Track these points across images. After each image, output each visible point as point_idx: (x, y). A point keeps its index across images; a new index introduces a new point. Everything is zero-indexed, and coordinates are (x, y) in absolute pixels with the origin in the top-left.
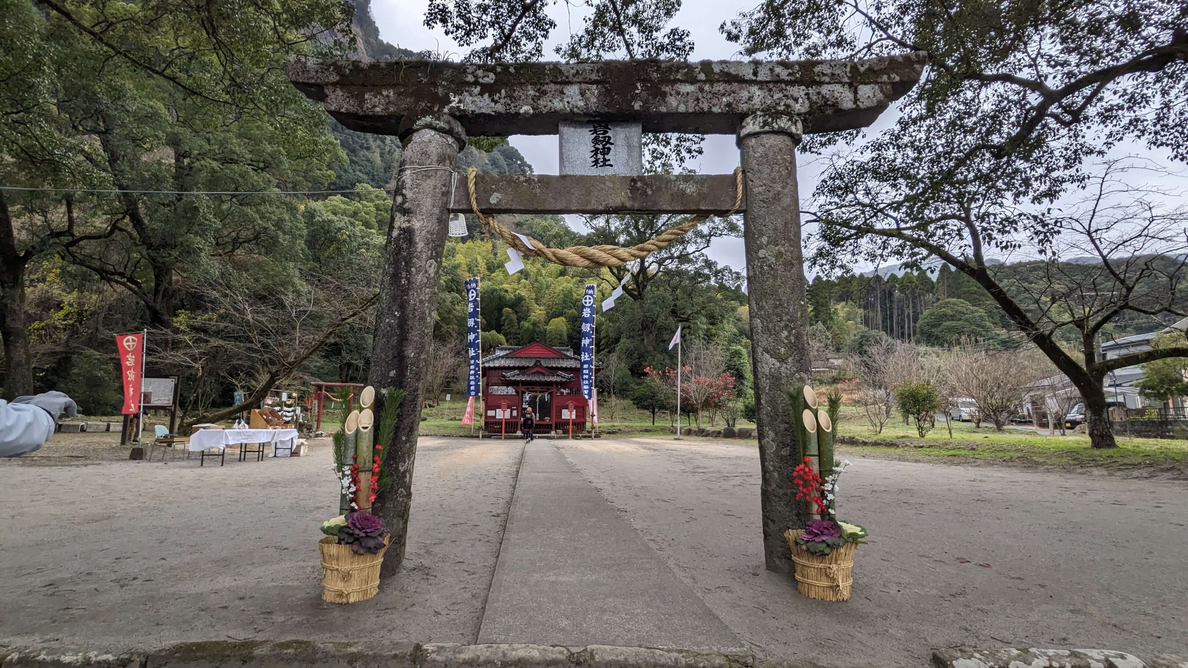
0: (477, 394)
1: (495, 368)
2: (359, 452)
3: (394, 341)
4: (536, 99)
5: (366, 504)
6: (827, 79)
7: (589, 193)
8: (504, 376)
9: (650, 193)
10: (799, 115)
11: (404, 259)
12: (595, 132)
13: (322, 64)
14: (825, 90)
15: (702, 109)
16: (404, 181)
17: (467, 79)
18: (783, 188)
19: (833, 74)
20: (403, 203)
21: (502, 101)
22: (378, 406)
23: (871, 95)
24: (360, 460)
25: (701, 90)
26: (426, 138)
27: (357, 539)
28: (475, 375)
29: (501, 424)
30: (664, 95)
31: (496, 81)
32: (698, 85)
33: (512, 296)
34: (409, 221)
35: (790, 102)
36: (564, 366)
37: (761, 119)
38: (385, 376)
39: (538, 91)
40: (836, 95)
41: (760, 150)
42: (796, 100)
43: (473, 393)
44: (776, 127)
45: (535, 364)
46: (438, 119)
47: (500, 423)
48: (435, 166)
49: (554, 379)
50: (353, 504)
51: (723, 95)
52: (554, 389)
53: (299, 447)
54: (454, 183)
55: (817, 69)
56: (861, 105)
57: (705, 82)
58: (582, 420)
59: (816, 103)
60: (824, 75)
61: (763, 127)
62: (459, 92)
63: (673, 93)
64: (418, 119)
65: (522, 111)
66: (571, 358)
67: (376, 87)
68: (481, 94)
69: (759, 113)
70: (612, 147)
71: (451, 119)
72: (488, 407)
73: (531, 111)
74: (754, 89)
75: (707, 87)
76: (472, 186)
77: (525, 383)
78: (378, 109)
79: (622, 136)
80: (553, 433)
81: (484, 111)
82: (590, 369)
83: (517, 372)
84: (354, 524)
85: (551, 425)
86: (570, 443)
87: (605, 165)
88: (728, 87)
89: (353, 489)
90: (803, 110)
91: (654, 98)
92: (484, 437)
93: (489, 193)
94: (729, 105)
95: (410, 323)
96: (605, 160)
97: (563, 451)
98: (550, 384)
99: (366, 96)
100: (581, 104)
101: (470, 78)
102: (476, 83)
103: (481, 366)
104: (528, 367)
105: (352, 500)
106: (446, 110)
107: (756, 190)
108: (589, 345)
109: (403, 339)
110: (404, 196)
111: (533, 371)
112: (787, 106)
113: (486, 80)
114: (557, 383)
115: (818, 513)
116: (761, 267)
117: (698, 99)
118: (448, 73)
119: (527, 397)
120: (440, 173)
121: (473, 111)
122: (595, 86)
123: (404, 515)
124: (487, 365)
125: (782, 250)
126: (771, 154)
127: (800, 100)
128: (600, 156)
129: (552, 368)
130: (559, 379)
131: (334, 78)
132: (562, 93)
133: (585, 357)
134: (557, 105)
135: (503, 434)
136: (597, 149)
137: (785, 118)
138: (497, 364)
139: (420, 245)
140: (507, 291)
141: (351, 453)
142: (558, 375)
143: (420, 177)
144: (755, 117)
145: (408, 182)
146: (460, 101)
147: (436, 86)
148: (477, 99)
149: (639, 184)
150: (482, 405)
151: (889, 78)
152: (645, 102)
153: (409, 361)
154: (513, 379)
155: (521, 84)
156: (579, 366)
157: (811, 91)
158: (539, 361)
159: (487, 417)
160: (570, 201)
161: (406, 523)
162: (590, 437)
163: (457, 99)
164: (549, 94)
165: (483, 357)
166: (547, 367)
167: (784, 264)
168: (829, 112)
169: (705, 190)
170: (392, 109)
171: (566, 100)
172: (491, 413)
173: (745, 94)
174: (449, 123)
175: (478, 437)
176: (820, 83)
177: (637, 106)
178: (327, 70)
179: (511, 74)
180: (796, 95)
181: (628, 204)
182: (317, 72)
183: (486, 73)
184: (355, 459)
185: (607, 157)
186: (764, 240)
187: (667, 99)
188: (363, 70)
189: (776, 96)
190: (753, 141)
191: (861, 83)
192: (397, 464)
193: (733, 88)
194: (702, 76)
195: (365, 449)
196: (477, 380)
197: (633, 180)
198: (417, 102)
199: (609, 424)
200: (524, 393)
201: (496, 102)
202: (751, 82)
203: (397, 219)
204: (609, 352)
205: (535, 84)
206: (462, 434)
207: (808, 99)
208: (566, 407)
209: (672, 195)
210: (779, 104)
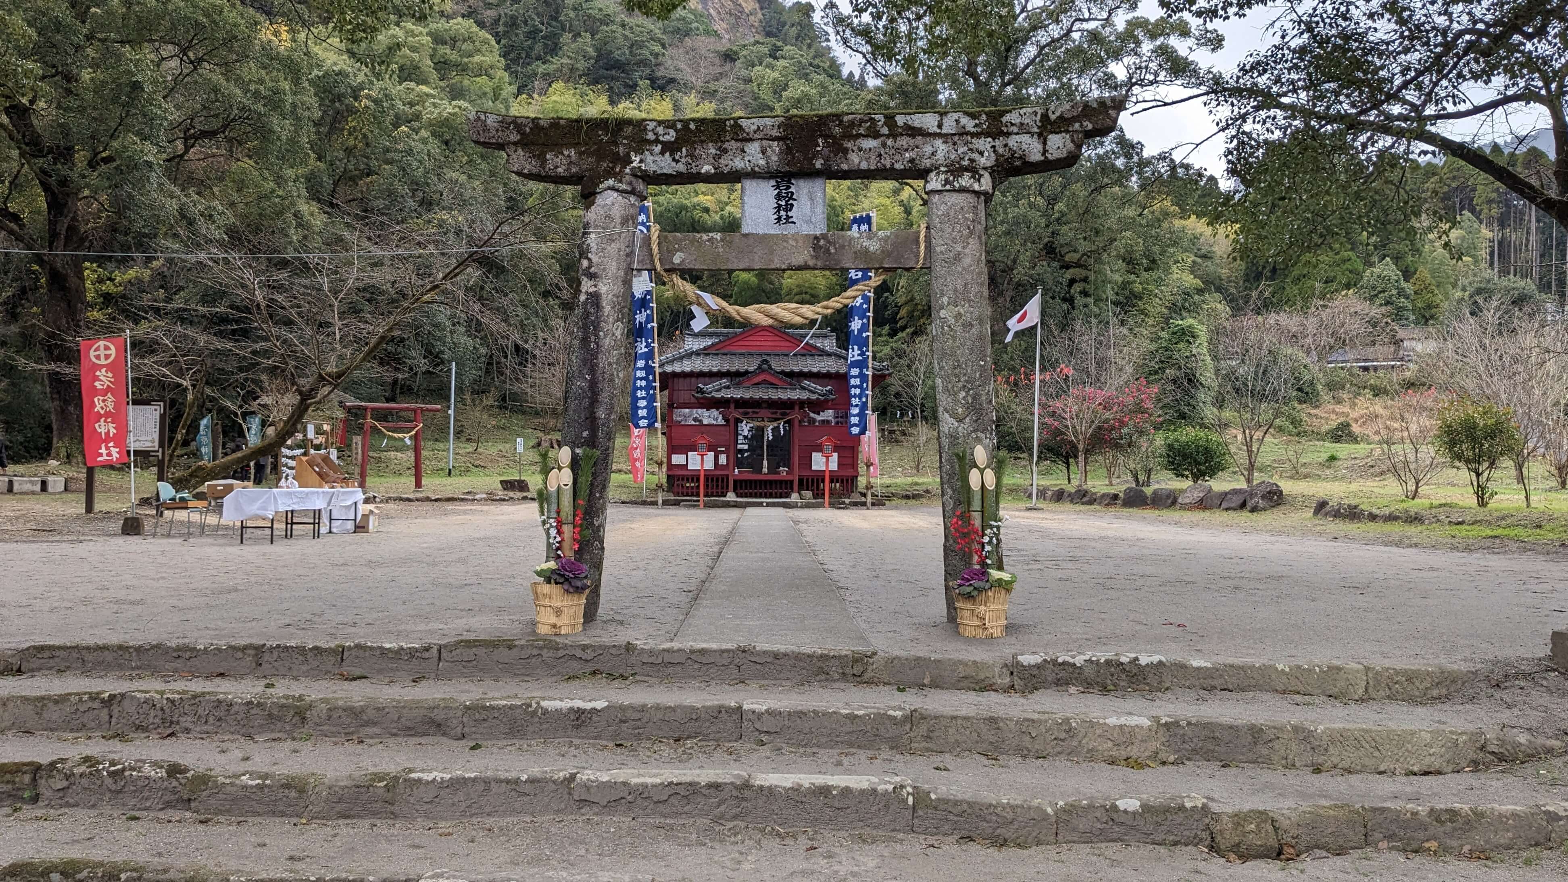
0: (651, 426)
1: (684, 375)
2: (561, 507)
3: (586, 403)
4: (717, 158)
5: (568, 553)
6: (1015, 130)
7: (772, 253)
8: (701, 391)
9: (833, 251)
10: (985, 169)
11: (593, 322)
12: (778, 187)
13: (502, 122)
14: (1012, 141)
15: (884, 166)
16: (589, 245)
17: (648, 137)
18: (964, 248)
19: (1022, 124)
20: (590, 267)
21: (683, 160)
22: (575, 464)
23: (1061, 146)
24: (563, 515)
25: (884, 145)
26: (609, 201)
27: (567, 580)
28: (647, 388)
29: (698, 480)
30: (846, 151)
31: (677, 139)
32: (880, 139)
33: (717, 218)
34: (595, 286)
35: (975, 156)
36: (815, 370)
37: (942, 177)
38: (579, 436)
39: (719, 149)
40: (1024, 146)
41: (943, 208)
42: (981, 154)
43: (643, 423)
44: (957, 185)
45: (759, 367)
46: (620, 181)
47: (694, 477)
48: (618, 230)
49: (795, 395)
50: (559, 552)
51: (907, 150)
52: (796, 415)
53: (366, 517)
54: (638, 243)
55: (1005, 119)
56: (1049, 156)
57: (888, 136)
58: (849, 472)
59: (1003, 156)
60: (1012, 125)
61: (945, 185)
62: (639, 151)
63: (855, 148)
64: (602, 182)
65: (703, 171)
66: (829, 355)
67: (557, 146)
68: (662, 153)
69: (942, 169)
70: (794, 203)
71: (633, 179)
72: (673, 449)
73: (713, 171)
74: (939, 143)
75: (890, 142)
76: (655, 248)
77: (741, 404)
78: (560, 170)
79: (805, 191)
80: (794, 497)
81: (665, 171)
82: (863, 377)
83: (725, 381)
84: (563, 567)
85: (792, 482)
86: (826, 514)
87: (787, 222)
88: (912, 142)
89: (559, 539)
90: (989, 164)
91: (836, 155)
92: (666, 503)
93: (672, 252)
94: (912, 161)
95: (600, 385)
96: (788, 217)
97: (803, 526)
98: (789, 405)
99: (548, 156)
100: (762, 162)
101: (651, 136)
102: (657, 141)
103: (658, 371)
104: (747, 372)
105: (558, 549)
106: (627, 170)
107: (938, 249)
108: (860, 331)
109: (594, 401)
110: (589, 260)
111: (756, 380)
112: (972, 161)
113: (667, 138)
114: (801, 403)
115: (978, 563)
116: (942, 328)
117: (880, 155)
118: (629, 130)
119: (745, 429)
120: (623, 235)
121: (654, 172)
122: (776, 143)
123: (598, 566)
124: (669, 369)
125: (962, 311)
126: (952, 214)
127: (986, 154)
128: (783, 213)
129: (791, 375)
130: (804, 396)
131: (515, 137)
132: (743, 151)
133: (854, 354)
134: (738, 164)
135: (702, 498)
136: (780, 206)
137: (967, 175)
138: (687, 366)
139: (607, 309)
140: (707, 210)
141: (554, 507)
142: (803, 388)
143: (605, 241)
144: (938, 174)
145: (594, 247)
146: (641, 161)
147: (616, 144)
148: (658, 158)
149: (822, 242)
150: (660, 441)
151: (1081, 126)
152: (827, 160)
153: (600, 422)
154: (718, 395)
155: (702, 142)
156: (843, 370)
157: (997, 143)
158: (765, 362)
159: (670, 466)
160: (753, 260)
161: (600, 574)
162: (864, 504)
163: (638, 159)
164: (730, 153)
165: (660, 354)
166: (783, 373)
167: (963, 325)
168: (1018, 163)
169: (889, 247)
170: (574, 170)
171: (747, 159)
172: (678, 459)
173: (928, 149)
174: (630, 183)
175: (654, 503)
176: (1008, 134)
177: (818, 164)
178: (507, 128)
179: (691, 131)
180: (981, 148)
181: (811, 263)
182: (497, 131)
183: (667, 130)
184: (558, 513)
185: (790, 214)
186: (945, 300)
187: (849, 156)
188: (543, 128)
189: (961, 150)
190: (936, 198)
191: (1052, 133)
192: (592, 518)
193: (917, 143)
194: (885, 130)
195: (567, 504)
196: (651, 399)
197: (816, 238)
198: (598, 162)
199: (909, 480)
200: (738, 421)
201: (677, 161)
202: (935, 135)
203: (583, 283)
204: (916, 333)
205: (716, 142)
206: (624, 498)
207: (995, 151)
208: (819, 449)
209: (855, 253)
210: (963, 159)
